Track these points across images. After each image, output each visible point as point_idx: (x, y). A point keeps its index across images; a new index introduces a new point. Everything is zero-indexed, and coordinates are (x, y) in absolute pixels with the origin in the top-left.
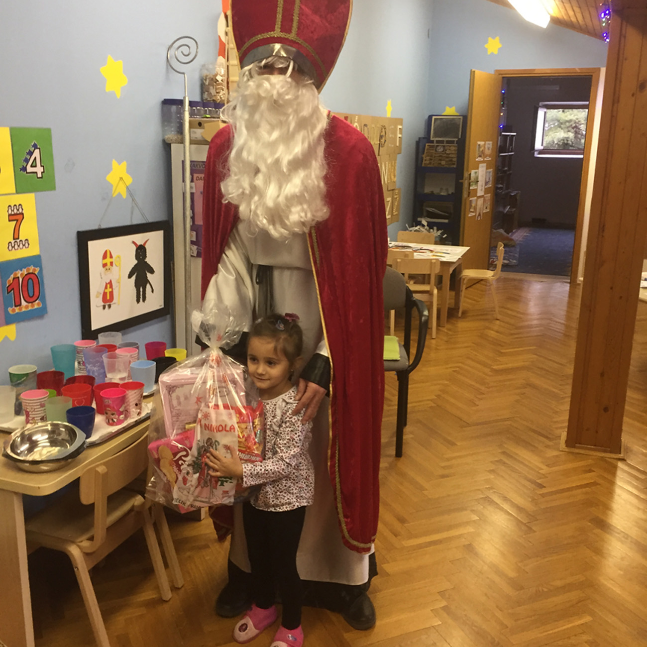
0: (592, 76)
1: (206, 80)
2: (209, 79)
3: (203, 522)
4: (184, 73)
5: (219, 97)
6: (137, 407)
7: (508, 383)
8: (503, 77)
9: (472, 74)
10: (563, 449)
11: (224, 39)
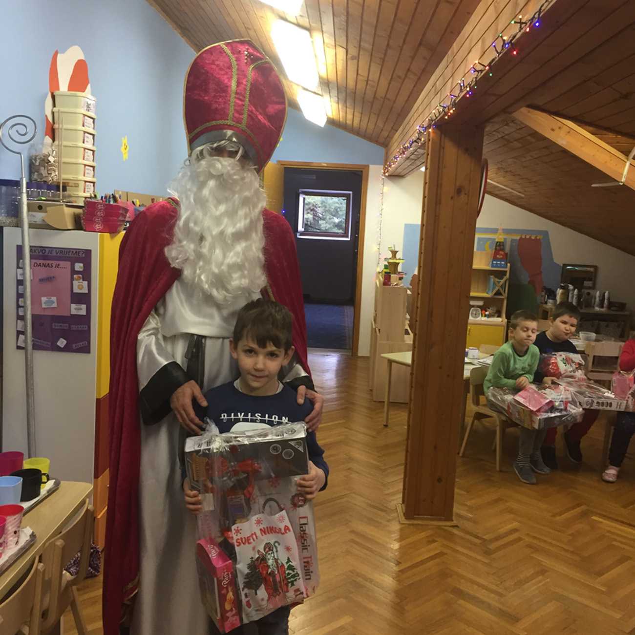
0: (362, 171)
1: (36, 160)
2: (39, 159)
4: (20, 153)
5: (50, 179)
6: (17, 535)
8: (285, 168)
10: (404, 522)
11: (50, 119)
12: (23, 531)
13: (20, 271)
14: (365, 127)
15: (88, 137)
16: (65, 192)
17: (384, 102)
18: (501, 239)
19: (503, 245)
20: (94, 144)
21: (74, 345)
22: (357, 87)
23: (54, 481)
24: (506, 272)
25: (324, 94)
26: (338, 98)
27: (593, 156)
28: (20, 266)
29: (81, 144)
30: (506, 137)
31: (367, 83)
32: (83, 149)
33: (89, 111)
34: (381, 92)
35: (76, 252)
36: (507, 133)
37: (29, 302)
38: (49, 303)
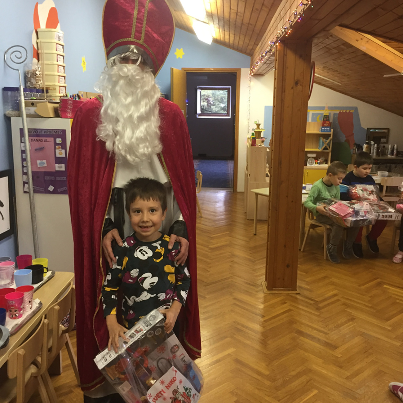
0: (236, 73)
1: (28, 74)
2: (30, 73)
3: (62, 375)
4: (18, 70)
5: (38, 85)
6: (30, 303)
7: (221, 256)
8: (187, 72)
9: (172, 70)
10: (266, 292)
11: (36, 47)
12: (34, 301)
13: (23, 144)
14: (237, 43)
15: (60, 58)
16: (48, 94)
17: (248, 26)
18: (326, 113)
19: (328, 117)
20: (64, 62)
21: (59, 190)
22: (231, 17)
23: (51, 272)
24: (331, 134)
25: (210, 23)
26: (219, 25)
27: (384, 56)
28: (23, 141)
29: (55, 62)
30: (327, 46)
31: (237, 14)
32: (57, 66)
33: (59, 40)
34: (246, 20)
35: (57, 131)
36: (328, 43)
37: (29, 164)
38: (42, 164)
